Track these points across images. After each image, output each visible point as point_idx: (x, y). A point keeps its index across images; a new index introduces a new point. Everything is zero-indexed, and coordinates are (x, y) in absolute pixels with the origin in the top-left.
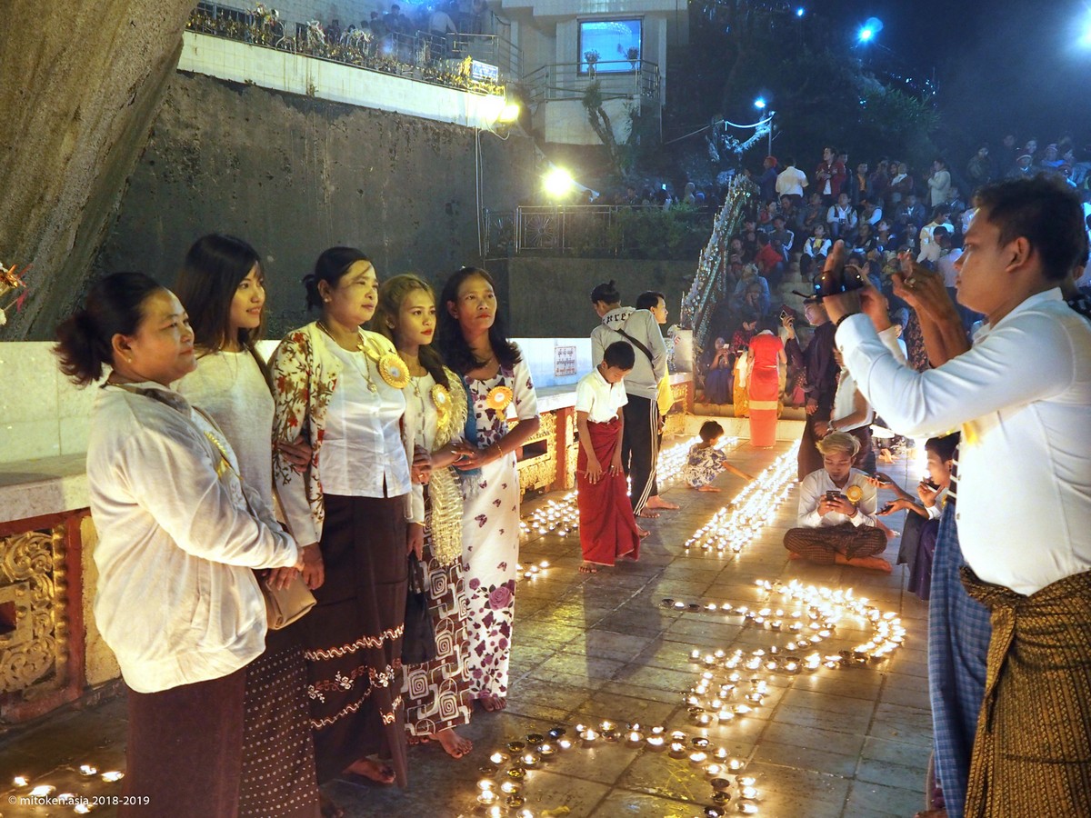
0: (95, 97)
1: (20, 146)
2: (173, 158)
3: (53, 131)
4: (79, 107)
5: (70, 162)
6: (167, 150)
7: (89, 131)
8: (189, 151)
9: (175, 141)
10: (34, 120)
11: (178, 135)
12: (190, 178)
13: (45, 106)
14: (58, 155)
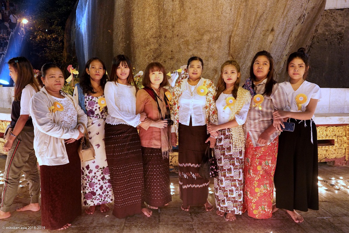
0: (280, 24)
1: (251, 41)
2: (334, 37)
3: (264, 35)
4: (273, 28)
5: (272, 43)
6: (332, 35)
7: (282, 33)
8: (340, 34)
9: (335, 32)
10: (256, 33)
11: (336, 30)
12: (340, 42)
13: (260, 29)
14: (267, 41)
